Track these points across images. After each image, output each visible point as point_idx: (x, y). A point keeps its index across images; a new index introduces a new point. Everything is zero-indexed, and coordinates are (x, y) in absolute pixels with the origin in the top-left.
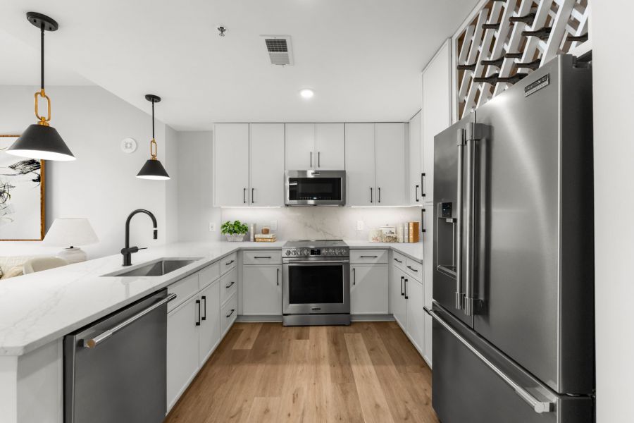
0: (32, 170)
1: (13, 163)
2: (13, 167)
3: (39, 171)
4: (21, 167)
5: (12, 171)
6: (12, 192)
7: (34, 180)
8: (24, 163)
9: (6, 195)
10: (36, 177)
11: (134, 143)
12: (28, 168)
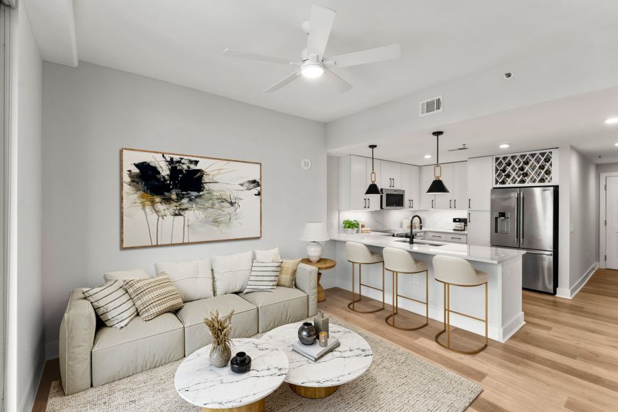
0: (254, 187)
1: (241, 182)
2: (242, 185)
3: (259, 188)
4: (247, 184)
5: (241, 188)
6: (241, 203)
7: (256, 195)
8: (249, 182)
9: (236, 205)
10: (257, 193)
11: (310, 163)
12: (252, 185)
